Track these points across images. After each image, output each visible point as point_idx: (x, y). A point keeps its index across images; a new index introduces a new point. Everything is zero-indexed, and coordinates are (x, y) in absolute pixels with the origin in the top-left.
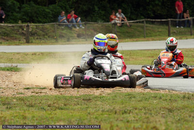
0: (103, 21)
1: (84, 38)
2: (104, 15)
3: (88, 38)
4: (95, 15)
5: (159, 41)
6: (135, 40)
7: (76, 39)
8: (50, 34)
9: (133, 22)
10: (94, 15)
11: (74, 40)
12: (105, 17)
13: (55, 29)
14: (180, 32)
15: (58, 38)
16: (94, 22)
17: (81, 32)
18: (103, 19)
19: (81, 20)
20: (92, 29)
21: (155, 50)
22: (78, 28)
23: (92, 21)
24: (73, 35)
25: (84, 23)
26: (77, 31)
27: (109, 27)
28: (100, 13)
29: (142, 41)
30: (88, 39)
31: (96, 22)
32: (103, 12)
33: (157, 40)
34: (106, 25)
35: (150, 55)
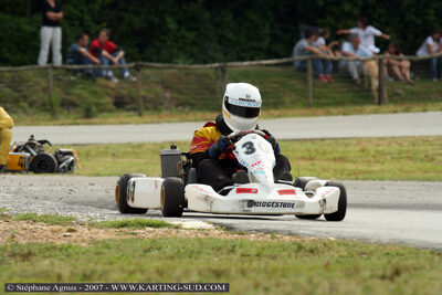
0: (191, 60)
1: (135, 110)
2: (194, 43)
3: (147, 109)
4: (168, 43)
5: (341, 117)
6: (277, 112)
7: (110, 111)
8: (34, 97)
9: (277, 65)
10: (164, 41)
11: (105, 114)
12: (195, 50)
13: (48, 82)
14: (412, 93)
15: (59, 109)
16: (165, 62)
17: (124, 92)
18: (192, 55)
19: (125, 56)
20: (157, 83)
21: (322, 140)
22: (116, 80)
23: (158, 61)
24: (103, 101)
25: (133, 64)
26: (113, 89)
27: (207, 76)
28: (183, 37)
29: (294, 116)
30: (145, 113)
31: (171, 62)
32: (191, 36)
33: (338, 114)
34: (200, 72)
35: (306, 154)
